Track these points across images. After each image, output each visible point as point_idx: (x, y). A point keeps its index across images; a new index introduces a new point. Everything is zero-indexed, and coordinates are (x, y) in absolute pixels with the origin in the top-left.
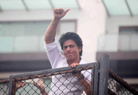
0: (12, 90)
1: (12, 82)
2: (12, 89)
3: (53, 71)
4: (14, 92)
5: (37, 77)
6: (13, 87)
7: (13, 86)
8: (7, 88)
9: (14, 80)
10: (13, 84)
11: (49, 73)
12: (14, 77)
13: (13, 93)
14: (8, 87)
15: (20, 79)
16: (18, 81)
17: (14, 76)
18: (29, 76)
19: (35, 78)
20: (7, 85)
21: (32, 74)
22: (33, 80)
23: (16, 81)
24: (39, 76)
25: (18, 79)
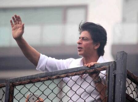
0: (9, 97)
1: (9, 88)
2: (10, 96)
3: (59, 74)
4: (11, 99)
5: (39, 81)
6: (10, 93)
8: (3, 95)
9: (11, 84)
10: (10, 89)
11: (54, 75)
12: (11, 80)
14: (4, 93)
15: (18, 83)
16: (16, 86)
17: (11, 79)
18: (30, 79)
19: (37, 82)
20: (3, 91)
21: (34, 77)
22: (34, 84)
23: (14, 86)
24: (42, 79)
25: (16, 84)
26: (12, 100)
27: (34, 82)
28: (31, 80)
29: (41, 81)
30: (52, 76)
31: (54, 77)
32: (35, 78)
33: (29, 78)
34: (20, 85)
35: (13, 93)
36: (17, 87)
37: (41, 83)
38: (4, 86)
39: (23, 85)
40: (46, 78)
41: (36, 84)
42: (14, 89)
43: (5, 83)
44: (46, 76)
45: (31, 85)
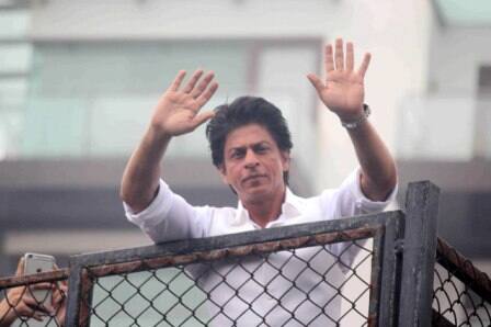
0: (78, 312)
1: (78, 282)
2: (79, 306)
3: (232, 244)
4: (84, 318)
5: (170, 264)
6: (80, 297)
7: (80, 295)
9: (85, 270)
10: (80, 286)
11: (216, 248)
12: (85, 260)
13: (81, 321)
15: (106, 269)
16: (98, 276)
17: (86, 256)
18: (140, 258)
19: (164, 267)
22: (154, 274)
23: (93, 276)
24: (179, 259)
25: (100, 270)
26: (88, 321)
27: (155, 268)
28: (146, 261)
29: (176, 266)
30: (208, 250)
31: (216, 253)
33: (139, 253)
34: (112, 273)
35: (90, 299)
36: (101, 280)
37: (174, 271)
38: (64, 278)
39: (120, 274)
40: (189, 256)
41: (161, 273)
42: (92, 287)
43: (66, 269)
45: (147, 274)
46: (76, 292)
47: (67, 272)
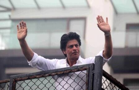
1: (12, 83)
2: (13, 89)
3: (51, 72)
7: (13, 86)
8: (8, 88)
9: (14, 80)
10: (13, 84)
12: (14, 77)
14: (9, 87)
15: (19, 79)
19: (34, 78)
20: (8, 85)
21: (31, 74)
22: (31, 80)
23: (16, 81)
24: (38, 76)
25: (18, 80)
27: (32, 79)
28: (29, 77)
29: (37, 78)
30: (45, 74)
31: (47, 75)
32: (32, 76)
33: (27, 75)
34: (21, 80)
35: (15, 87)
36: (18, 82)
37: (36, 79)
38: (9, 82)
39: (23, 80)
40: (40, 76)
41: (33, 80)
42: (16, 84)
43: (9, 79)
44: (41, 74)
45: (29, 80)
46: (12, 85)
47: (9, 80)
